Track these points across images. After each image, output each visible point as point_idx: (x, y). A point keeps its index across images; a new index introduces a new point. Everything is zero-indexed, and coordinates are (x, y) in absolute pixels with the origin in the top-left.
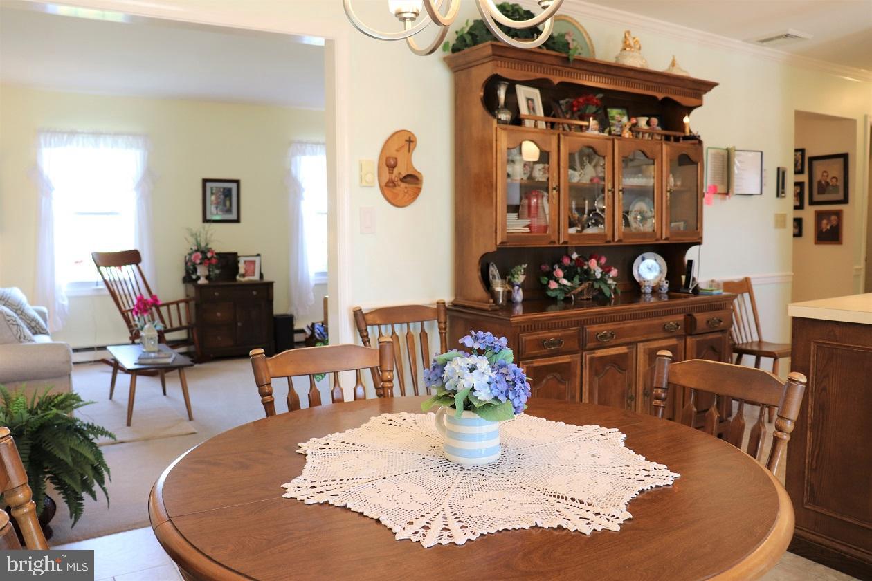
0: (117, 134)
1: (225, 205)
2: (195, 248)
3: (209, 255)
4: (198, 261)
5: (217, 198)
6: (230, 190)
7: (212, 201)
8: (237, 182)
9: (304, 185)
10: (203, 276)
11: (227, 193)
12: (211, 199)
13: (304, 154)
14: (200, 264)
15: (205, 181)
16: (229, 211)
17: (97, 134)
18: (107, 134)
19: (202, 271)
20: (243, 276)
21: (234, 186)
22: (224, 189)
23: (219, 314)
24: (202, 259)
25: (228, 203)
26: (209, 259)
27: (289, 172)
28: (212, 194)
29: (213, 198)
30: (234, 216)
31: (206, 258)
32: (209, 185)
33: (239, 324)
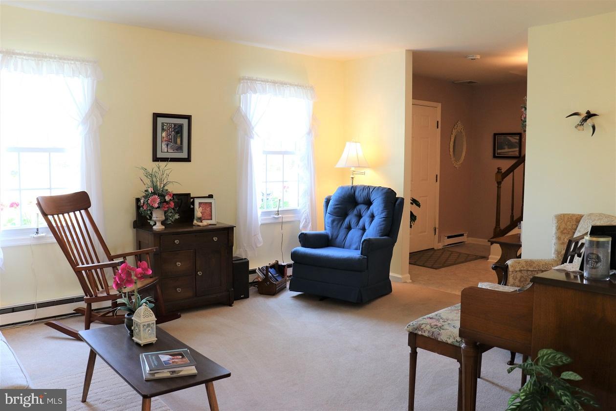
0: (61, 58)
1: (176, 142)
2: (150, 190)
3: (167, 198)
4: (156, 205)
5: (168, 135)
6: (181, 126)
7: (162, 138)
8: (189, 118)
9: (253, 123)
10: (159, 221)
11: (178, 130)
12: (162, 135)
13: (255, 92)
14: (158, 207)
15: (156, 116)
16: (180, 149)
17: (39, 57)
18: (51, 58)
19: (158, 216)
20: (200, 220)
21: (185, 122)
22: (175, 125)
23: (179, 264)
24: (160, 203)
25: (179, 141)
26: (167, 203)
27: (238, 109)
28: (163, 130)
29: (164, 134)
30: (184, 155)
31: (165, 201)
32: (160, 120)
33: (200, 273)
